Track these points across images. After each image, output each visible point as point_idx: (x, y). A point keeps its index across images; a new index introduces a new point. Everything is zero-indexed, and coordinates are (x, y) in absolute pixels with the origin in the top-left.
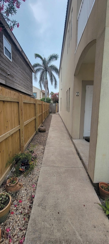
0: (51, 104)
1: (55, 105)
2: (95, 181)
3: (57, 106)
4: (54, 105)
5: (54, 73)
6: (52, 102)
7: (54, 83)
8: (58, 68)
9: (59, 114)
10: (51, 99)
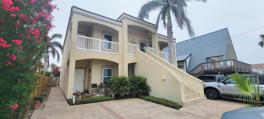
0: (51, 77)
1: (56, 79)
2: (67, 99)
3: (57, 79)
4: (54, 78)
5: (57, 49)
6: (52, 75)
7: (56, 57)
8: (62, 45)
9: (60, 87)
10: (52, 73)
